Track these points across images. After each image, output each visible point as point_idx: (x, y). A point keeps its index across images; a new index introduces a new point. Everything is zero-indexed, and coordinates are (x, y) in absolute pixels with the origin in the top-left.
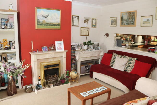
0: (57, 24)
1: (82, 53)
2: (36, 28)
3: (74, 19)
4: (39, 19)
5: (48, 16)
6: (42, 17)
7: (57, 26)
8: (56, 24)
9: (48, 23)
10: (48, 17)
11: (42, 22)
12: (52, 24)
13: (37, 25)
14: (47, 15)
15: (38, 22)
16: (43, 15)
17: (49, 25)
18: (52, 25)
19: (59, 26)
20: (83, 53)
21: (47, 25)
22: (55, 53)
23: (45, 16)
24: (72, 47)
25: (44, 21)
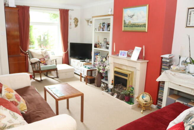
0: (143, 25)
1: (171, 73)
2: (123, 30)
3: (190, 14)
4: (125, 20)
5: (134, 15)
6: (128, 18)
7: (142, 27)
8: (141, 25)
9: (133, 24)
10: (133, 17)
11: (128, 23)
12: (137, 25)
13: (124, 26)
14: (132, 14)
15: (125, 23)
16: (129, 15)
17: (134, 27)
18: (137, 27)
19: (145, 27)
20: (173, 75)
21: (132, 27)
22: (128, 60)
23: (131, 16)
24: (163, 60)
25: (130, 22)
